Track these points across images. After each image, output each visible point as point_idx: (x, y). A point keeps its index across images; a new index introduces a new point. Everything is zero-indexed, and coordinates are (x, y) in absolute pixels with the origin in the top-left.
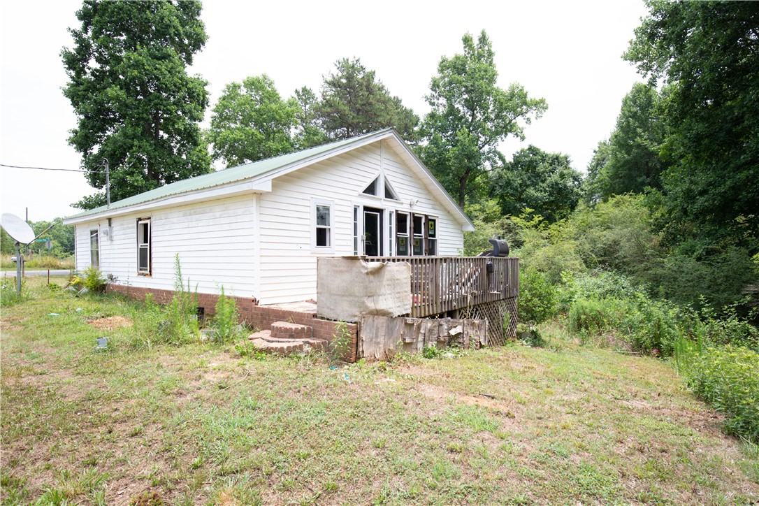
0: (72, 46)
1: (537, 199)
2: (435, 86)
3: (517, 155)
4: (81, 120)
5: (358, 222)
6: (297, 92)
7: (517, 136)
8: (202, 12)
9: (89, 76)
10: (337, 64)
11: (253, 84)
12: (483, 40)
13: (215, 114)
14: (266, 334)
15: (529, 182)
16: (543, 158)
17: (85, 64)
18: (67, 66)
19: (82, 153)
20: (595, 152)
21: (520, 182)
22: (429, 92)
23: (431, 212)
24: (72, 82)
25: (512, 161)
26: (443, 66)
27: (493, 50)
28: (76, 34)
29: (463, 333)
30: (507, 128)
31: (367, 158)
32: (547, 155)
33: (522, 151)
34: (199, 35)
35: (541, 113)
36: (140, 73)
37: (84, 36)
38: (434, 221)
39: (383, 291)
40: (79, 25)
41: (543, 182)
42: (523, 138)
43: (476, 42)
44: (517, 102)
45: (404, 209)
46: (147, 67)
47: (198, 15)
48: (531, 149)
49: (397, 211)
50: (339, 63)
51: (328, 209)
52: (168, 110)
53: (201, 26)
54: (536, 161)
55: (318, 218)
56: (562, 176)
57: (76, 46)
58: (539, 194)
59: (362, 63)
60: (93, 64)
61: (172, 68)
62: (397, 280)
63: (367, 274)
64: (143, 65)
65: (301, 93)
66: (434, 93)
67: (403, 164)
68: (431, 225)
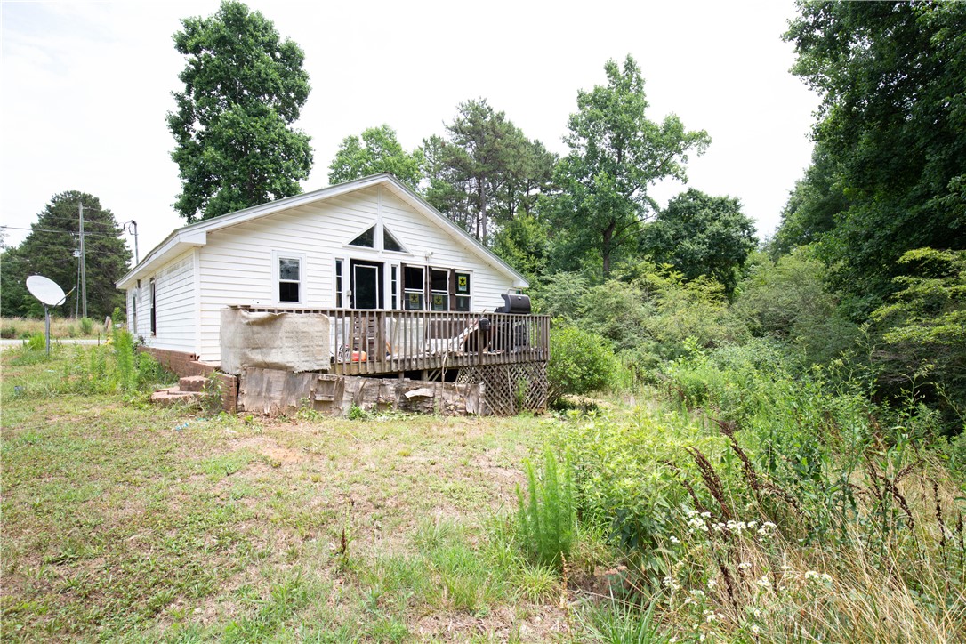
0: (176, 110)
1: (694, 253)
2: (574, 124)
3: (673, 200)
4: (184, 184)
5: (342, 276)
6: (424, 141)
7: (678, 178)
8: (304, 62)
9: (194, 138)
10: (460, 107)
11: (371, 136)
12: (630, 66)
13: (333, 171)
14: (175, 388)
15: (685, 233)
16: (705, 202)
17: (190, 126)
18: (172, 130)
19: (186, 219)
20: (791, 193)
21: (673, 233)
22: (568, 132)
23: (459, 265)
24: (180, 146)
25: (667, 208)
26: (583, 100)
27: (642, 77)
28: (179, 97)
29: (433, 397)
30: (665, 170)
31: (357, 207)
32: (710, 199)
33: (681, 195)
34: (300, 87)
35: (704, 148)
36: (235, 132)
37: (187, 98)
38: (468, 276)
39: (278, 343)
40: (182, 87)
41: (702, 232)
42: (685, 181)
43: (621, 69)
44: (673, 137)
45: (416, 261)
46: (243, 125)
47: (300, 64)
48: (690, 192)
49: (402, 264)
50: (462, 106)
51: (297, 262)
52: (265, 169)
53: (305, 78)
54: (695, 207)
55: (282, 271)
56: (726, 224)
57: (180, 109)
58: (696, 247)
59: (489, 103)
60: (198, 126)
61: (269, 124)
62: (302, 332)
63: (248, 324)
64: (239, 123)
65: (429, 142)
66: (574, 132)
67: (413, 211)
68: (462, 281)
